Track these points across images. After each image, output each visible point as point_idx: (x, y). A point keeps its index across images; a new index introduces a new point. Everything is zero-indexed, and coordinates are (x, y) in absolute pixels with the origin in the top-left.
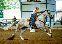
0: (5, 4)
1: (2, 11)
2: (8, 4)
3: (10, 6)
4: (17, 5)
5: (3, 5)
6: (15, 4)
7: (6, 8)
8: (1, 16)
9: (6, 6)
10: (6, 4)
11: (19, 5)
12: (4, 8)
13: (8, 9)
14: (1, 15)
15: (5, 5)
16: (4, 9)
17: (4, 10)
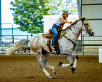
0: (46, 4)
1: (41, 18)
2: (54, 5)
3: (57, 9)
4: (72, 5)
5: (43, 6)
6: (66, 4)
7: (49, 12)
8: (39, 28)
9: (48, 9)
10: (49, 4)
11: (77, 5)
12: (45, 12)
13: (53, 14)
14: (39, 26)
15: (47, 6)
16: (45, 14)
17: (44, 16)
